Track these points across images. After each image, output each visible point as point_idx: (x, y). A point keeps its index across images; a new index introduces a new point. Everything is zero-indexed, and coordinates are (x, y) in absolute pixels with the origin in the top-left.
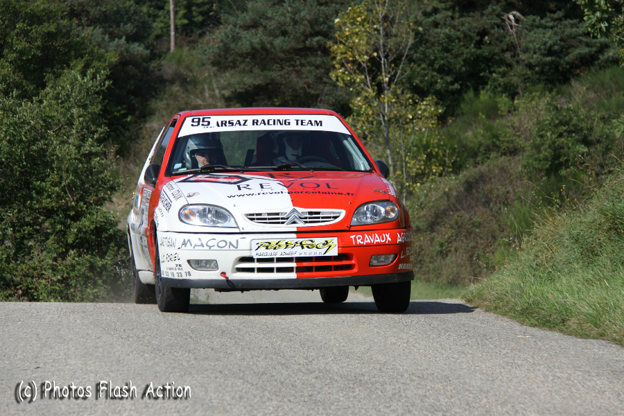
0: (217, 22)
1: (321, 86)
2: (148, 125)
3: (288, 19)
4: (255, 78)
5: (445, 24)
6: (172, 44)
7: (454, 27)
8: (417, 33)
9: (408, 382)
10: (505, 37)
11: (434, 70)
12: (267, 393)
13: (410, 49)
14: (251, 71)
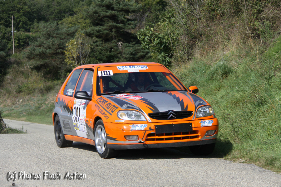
0: (28, 45)
1: (62, 64)
2: (6, 77)
3: (51, 44)
4: (41, 62)
5: (100, 45)
6: (14, 52)
7: (102, 46)
8: (91, 48)
9: (90, 157)
10: (118, 50)
11: (97, 59)
12: (45, 162)
13: (89, 53)
14: (39, 60)
